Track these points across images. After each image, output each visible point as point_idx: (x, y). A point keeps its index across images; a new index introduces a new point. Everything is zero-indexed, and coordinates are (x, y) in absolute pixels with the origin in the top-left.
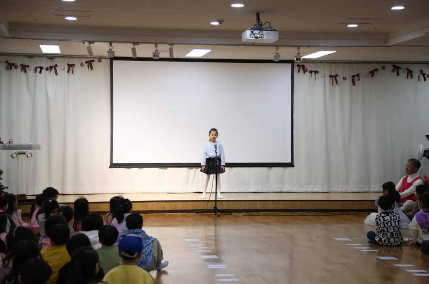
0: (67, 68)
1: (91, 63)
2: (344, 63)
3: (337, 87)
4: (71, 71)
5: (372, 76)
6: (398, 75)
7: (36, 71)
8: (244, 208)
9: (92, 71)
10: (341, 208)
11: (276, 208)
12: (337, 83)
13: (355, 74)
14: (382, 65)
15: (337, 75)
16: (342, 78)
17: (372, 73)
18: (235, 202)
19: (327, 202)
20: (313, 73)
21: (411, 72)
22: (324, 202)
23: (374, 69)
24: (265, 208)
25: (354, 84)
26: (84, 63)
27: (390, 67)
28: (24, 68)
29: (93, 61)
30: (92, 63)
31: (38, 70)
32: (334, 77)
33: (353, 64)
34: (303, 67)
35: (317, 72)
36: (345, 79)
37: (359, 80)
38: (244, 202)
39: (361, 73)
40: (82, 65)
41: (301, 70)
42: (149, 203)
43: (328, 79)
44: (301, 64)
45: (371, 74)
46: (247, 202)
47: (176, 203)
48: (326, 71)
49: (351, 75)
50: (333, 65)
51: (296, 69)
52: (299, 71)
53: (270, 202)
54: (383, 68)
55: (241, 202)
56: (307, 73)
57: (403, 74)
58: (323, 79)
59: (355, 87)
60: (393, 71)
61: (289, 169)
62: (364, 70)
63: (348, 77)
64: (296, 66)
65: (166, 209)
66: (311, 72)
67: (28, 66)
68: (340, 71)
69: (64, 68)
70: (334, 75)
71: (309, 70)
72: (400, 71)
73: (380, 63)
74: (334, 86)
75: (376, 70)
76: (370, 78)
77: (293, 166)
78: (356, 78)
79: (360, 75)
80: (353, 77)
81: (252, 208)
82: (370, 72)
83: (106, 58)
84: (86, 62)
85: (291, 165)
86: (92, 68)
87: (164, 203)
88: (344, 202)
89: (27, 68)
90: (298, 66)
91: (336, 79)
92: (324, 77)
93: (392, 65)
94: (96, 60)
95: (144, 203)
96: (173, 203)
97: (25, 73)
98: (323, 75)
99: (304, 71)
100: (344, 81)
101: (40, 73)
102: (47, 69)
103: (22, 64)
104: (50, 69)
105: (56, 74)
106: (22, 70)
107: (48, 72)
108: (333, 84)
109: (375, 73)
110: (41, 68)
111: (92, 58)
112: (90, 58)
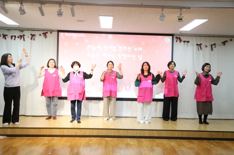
1: (45, 34)
2: (206, 36)
3: (201, 52)
4: (33, 39)
5: (224, 45)
7: (12, 39)
8: (136, 135)
9: (47, 39)
10: (208, 137)
11: (159, 136)
12: (201, 49)
13: (213, 43)
14: (230, 38)
15: (201, 44)
16: (204, 46)
17: (224, 43)
18: (129, 131)
22: (196, 132)
23: (225, 41)
24: (152, 135)
25: (212, 50)
26: (42, 34)
28: (5, 36)
29: (47, 33)
30: (47, 34)
32: (199, 45)
33: (212, 37)
34: (180, 38)
35: (188, 42)
36: (206, 46)
37: (215, 47)
38: (135, 131)
39: (217, 43)
40: (40, 35)
41: (178, 41)
42: (65, 130)
43: (195, 47)
44: (178, 37)
45: (223, 44)
46: (138, 131)
47: (85, 130)
48: (194, 41)
49: (210, 44)
50: (199, 38)
51: (175, 40)
52: (177, 41)
53: (155, 131)
54: (231, 40)
55: (133, 131)
56: (182, 42)
58: (192, 46)
59: (212, 52)
62: (219, 41)
63: (208, 46)
64: (175, 38)
65: (78, 134)
66: (184, 42)
67: (7, 35)
68: (204, 42)
69: (29, 37)
70: (199, 44)
71: (183, 41)
74: (199, 51)
75: (227, 41)
78: (213, 46)
79: (216, 44)
80: (212, 45)
81: (142, 135)
82: (222, 43)
83: (55, 31)
84: (43, 34)
86: (46, 37)
87: (76, 130)
88: (210, 133)
89: (6, 37)
90: (176, 38)
91: (200, 47)
92: (193, 45)
94: (49, 32)
95: (61, 130)
96: (83, 130)
97: (5, 40)
98: (192, 44)
99: (180, 42)
100: (206, 48)
101: (15, 39)
102: (18, 37)
103: (3, 34)
104: (20, 37)
105: (24, 40)
106: (3, 38)
107: (19, 39)
108: (198, 50)
109: (226, 43)
110: (15, 37)
111: (47, 31)
112: (45, 31)
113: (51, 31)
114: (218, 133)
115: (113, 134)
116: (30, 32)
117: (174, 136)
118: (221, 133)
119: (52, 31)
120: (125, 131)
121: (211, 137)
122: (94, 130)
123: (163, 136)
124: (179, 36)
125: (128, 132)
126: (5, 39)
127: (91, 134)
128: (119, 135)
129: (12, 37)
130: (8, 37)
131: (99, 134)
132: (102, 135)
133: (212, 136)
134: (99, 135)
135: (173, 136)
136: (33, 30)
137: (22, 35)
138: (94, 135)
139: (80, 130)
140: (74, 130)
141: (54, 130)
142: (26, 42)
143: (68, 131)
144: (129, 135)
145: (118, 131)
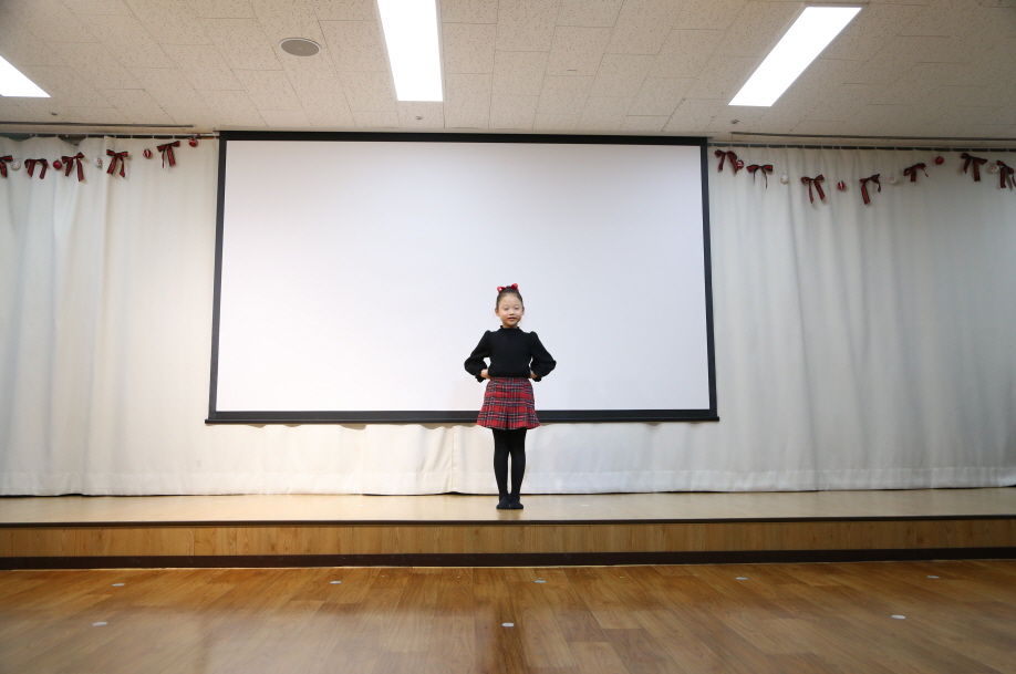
0: (107, 161)
1: (170, 149)
2: (837, 148)
3: (823, 211)
4: (118, 170)
5: (913, 179)
6: (977, 178)
7: (31, 172)
8: (561, 551)
9: (174, 169)
12: (822, 196)
13: (867, 175)
14: (935, 154)
15: (821, 178)
16: (833, 186)
17: (912, 173)
18: (527, 528)
19: (853, 524)
21: (1011, 171)
22: (843, 525)
23: (915, 163)
24: (637, 547)
25: (867, 200)
26: (155, 151)
27: (954, 160)
28: (3, 165)
29: (177, 144)
30: (175, 150)
31: (38, 169)
32: (814, 184)
33: (861, 152)
34: (732, 156)
35: (768, 169)
36: (842, 187)
37: (879, 190)
38: (559, 528)
39: (884, 174)
40: (148, 154)
41: (727, 165)
43: (798, 189)
44: (725, 150)
45: (909, 177)
46: (572, 528)
48: (791, 167)
49: (858, 178)
50: (810, 153)
51: (713, 162)
52: (721, 168)
53: (651, 527)
54: (939, 161)
55: (548, 529)
56: (743, 172)
57: (990, 178)
58: (786, 186)
59: (869, 210)
60: (965, 169)
61: (705, 428)
62: (889, 165)
63: (849, 184)
64: (714, 155)
65: (281, 551)
66: (753, 169)
67: (10, 159)
68: (831, 168)
69: (101, 162)
70: (813, 176)
71: (747, 164)
72: (983, 169)
73: (929, 149)
74: (815, 206)
75: (922, 166)
76: (908, 185)
77: (716, 419)
78: (871, 186)
79: (880, 179)
80: (864, 182)
81: (591, 548)
82: (906, 172)
83: (212, 137)
84: (161, 148)
85: (710, 415)
86: (172, 162)
87: (273, 530)
88: (910, 523)
89: (8, 165)
90: (719, 154)
91: (819, 188)
92: (787, 182)
93: (960, 153)
94: (185, 143)
97: (4, 180)
98: (785, 178)
99: (736, 167)
100: (841, 193)
101: (42, 176)
102: (57, 166)
104: (65, 166)
105: (81, 177)
107: (60, 174)
108: (812, 200)
109: (920, 173)
110: (44, 162)
111: (176, 137)
112: (170, 137)
113: (195, 139)
114: (947, 523)
115: (450, 549)
116: (107, 143)
117: (744, 549)
118: (959, 523)
119: (200, 137)
120: (508, 529)
121: (915, 545)
122: (357, 529)
123: (690, 548)
124: (729, 145)
125: (521, 536)
126: (5, 174)
127: (345, 551)
128: (479, 551)
129: (30, 164)
130: (16, 164)
131: (385, 550)
132: (397, 552)
133: (920, 540)
134: (383, 552)
135: (738, 549)
136: (119, 137)
137: (71, 153)
138: (358, 553)
139: (293, 530)
140: (263, 530)
141: (165, 531)
142: (88, 186)
143: (235, 539)
144: (529, 549)
145: (477, 532)
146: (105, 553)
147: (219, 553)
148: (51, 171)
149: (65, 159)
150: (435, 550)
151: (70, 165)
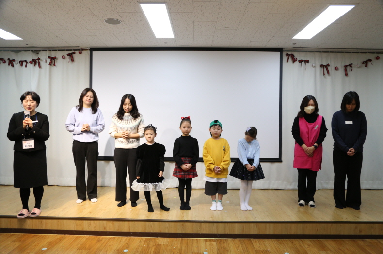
0: (49, 60)
1: (72, 55)
2: (335, 52)
3: (328, 78)
4: (53, 64)
5: (366, 66)
7: (22, 65)
8: (216, 233)
9: (73, 63)
10: (352, 233)
12: (328, 73)
13: (347, 64)
14: (376, 55)
15: (328, 65)
16: (333, 68)
17: (366, 63)
18: (202, 224)
20: (303, 62)
22: (329, 225)
23: (367, 59)
24: (246, 232)
25: (346, 74)
26: (66, 56)
28: (11, 62)
29: (74, 53)
30: (74, 55)
31: (24, 64)
32: (325, 68)
33: (345, 54)
34: (293, 56)
35: (307, 61)
36: (337, 69)
37: (352, 70)
38: (215, 224)
39: (354, 63)
40: (64, 57)
41: (290, 59)
42: (85, 221)
43: (319, 70)
44: (290, 53)
45: (364, 65)
47: (121, 222)
48: (316, 61)
49: (343, 65)
50: (324, 55)
51: (285, 58)
52: (288, 61)
53: (252, 225)
54: (378, 58)
55: (211, 224)
56: (297, 63)
58: (314, 68)
59: (347, 78)
62: (357, 60)
63: (339, 67)
64: (285, 55)
65: (108, 230)
66: (301, 61)
67: (14, 60)
68: (334, 61)
69: (46, 61)
70: (325, 64)
71: (298, 59)
73: (374, 53)
74: (325, 77)
75: (370, 60)
76: (364, 68)
78: (348, 68)
79: (352, 66)
80: (346, 67)
81: (228, 232)
82: (363, 63)
83: (87, 50)
84: (68, 55)
86: (73, 60)
87: (105, 222)
89: (14, 62)
90: (287, 55)
91: (327, 69)
92: (314, 67)
94: (77, 52)
95: (79, 221)
96: (116, 223)
97: (13, 68)
98: (314, 65)
99: (294, 61)
100: (336, 71)
101: (26, 67)
102: (31, 63)
103: (9, 59)
104: (34, 62)
105: (40, 67)
106: (9, 65)
107: (33, 65)
108: (324, 74)
109: (369, 63)
110: (26, 61)
111: (74, 50)
112: (72, 50)
113: (81, 51)
114: (372, 225)
115: (172, 231)
116: (48, 54)
117: (289, 233)
118: (377, 225)
119: (83, 50)
120: (195, 224)
121: (358, 233)
122: (136, 223)
123: (267, 233)
124: (291, 51)
125: (200, 227)
126: (13, 66)
127: (132, 230)
128: (184, 232)
129: (21, 62)
130: (16, 62)
132: (152, 231)
133: (360, 231)
134: (147, 231)
135: (286, 233)
136: (53, 51)
137: (35, 58)
138: (137, 231)
139: (112, 222)
140: (101, 222)
141: (65, 221)
142: (43, 70)
143: (91, 225)
144: (203, 231)
145: (183, 225)
146: (44, 228)
147: (85, 230)
148: (29, 65)
149: (33, 60)
150: (167, 231)
151: (35, 62)
